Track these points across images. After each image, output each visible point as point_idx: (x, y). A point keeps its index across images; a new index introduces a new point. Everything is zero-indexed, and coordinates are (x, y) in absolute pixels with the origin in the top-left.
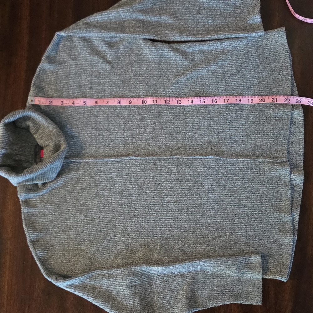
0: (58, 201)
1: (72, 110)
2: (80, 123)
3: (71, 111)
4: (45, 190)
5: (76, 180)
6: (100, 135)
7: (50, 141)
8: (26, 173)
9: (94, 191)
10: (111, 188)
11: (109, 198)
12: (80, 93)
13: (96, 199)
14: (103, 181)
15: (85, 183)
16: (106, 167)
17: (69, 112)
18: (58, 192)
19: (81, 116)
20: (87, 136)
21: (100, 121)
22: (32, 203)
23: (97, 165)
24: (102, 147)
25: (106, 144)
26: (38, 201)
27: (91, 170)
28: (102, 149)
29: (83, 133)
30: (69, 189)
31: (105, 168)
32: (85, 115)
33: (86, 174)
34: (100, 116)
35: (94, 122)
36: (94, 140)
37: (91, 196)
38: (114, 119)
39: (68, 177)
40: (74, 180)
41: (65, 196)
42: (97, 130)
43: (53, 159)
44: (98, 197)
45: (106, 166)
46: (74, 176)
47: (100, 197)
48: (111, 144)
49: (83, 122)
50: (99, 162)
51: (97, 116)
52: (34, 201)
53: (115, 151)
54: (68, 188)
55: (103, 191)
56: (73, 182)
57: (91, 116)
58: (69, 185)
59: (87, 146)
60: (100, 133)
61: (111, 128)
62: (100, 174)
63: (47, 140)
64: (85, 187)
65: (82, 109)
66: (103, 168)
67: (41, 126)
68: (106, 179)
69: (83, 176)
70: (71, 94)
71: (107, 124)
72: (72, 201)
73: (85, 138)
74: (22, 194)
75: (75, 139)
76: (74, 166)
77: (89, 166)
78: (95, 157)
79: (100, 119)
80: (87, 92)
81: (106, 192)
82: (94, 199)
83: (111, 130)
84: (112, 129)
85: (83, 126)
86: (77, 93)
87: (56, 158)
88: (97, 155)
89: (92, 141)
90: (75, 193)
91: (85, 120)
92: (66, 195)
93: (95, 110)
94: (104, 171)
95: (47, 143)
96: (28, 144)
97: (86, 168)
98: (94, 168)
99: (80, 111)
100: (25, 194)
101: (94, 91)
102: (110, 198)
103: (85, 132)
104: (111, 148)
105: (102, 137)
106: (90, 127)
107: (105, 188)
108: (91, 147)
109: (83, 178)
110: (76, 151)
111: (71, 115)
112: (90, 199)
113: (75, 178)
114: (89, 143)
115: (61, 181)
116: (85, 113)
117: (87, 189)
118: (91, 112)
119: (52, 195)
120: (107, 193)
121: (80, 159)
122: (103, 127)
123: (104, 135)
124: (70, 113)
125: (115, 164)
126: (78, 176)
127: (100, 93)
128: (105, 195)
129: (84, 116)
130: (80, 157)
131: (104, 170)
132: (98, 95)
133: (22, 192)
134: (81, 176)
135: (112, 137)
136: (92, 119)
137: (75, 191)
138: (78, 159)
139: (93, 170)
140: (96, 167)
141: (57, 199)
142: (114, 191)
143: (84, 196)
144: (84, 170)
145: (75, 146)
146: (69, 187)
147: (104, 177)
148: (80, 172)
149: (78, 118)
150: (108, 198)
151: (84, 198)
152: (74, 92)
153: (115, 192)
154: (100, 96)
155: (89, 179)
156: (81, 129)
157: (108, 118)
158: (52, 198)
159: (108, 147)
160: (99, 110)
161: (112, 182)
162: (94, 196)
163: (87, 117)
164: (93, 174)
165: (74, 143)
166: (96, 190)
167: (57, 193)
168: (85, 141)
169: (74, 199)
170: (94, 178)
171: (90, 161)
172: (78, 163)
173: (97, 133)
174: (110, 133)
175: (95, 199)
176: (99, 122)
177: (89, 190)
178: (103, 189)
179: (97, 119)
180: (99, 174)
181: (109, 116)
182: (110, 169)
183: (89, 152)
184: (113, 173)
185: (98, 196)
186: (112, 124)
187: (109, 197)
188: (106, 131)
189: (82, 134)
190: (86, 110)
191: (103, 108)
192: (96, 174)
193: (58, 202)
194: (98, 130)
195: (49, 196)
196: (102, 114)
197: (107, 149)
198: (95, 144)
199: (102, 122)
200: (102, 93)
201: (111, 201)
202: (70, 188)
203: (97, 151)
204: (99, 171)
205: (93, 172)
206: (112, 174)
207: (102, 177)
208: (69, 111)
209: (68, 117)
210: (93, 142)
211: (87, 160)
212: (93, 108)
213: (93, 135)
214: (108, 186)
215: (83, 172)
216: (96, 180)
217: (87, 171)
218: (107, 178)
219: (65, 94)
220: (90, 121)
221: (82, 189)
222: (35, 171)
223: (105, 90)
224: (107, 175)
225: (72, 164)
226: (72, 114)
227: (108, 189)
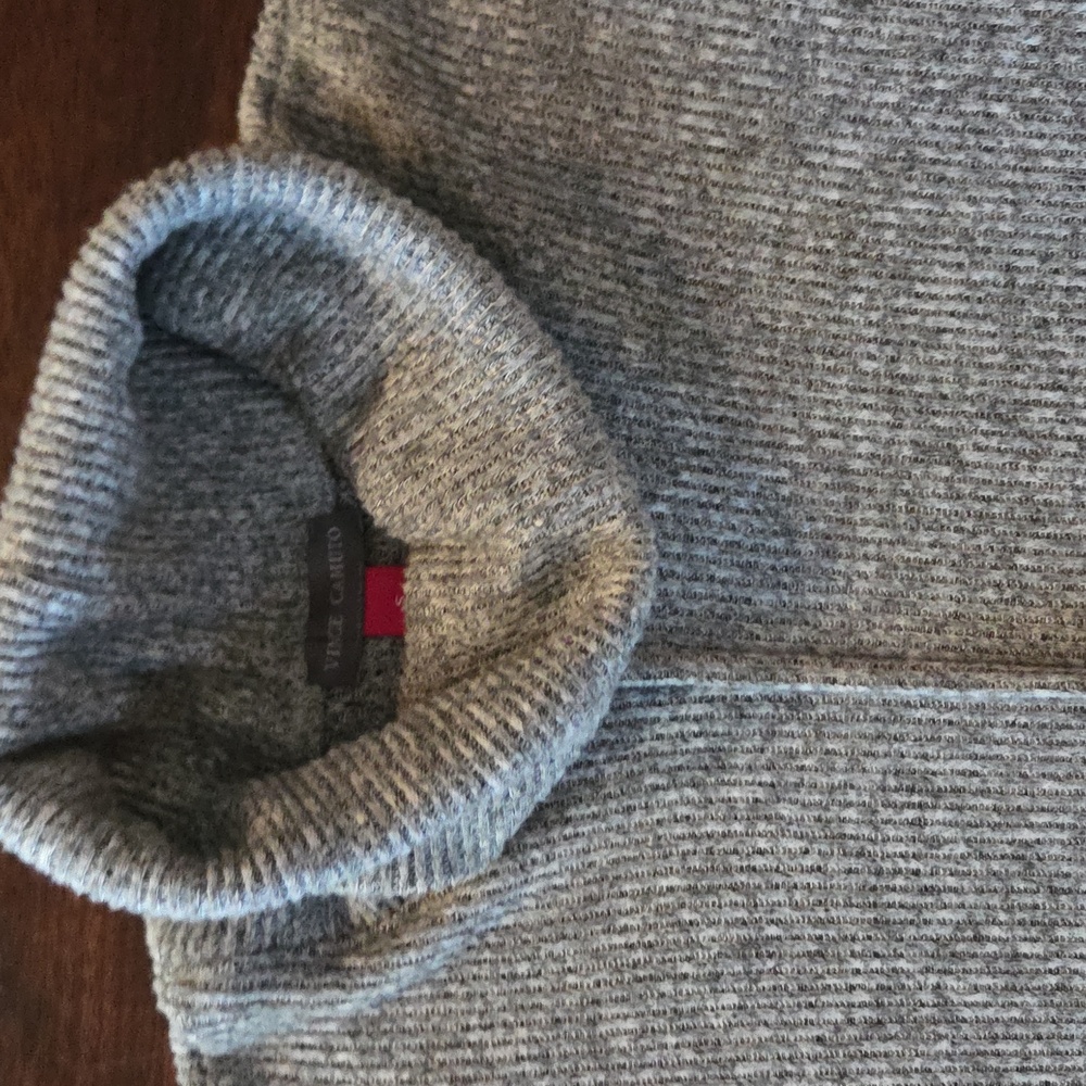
0: (523, 1051)
1: (669, 201)
2: (738, 330)
3: (662, 209)
4: (412, 955)
5: (695, 862)
6: (924, 454)
7: (500, 507)
8: (280, 861)
9: (860, 977)
10: (1025, 948)
11: (1001, 1046)
12: (750, 45)
13: (881, 1047)
14: (951, 881)
15: (780, 896)
16: (974, 757)
17: (645, 213)
18: (523, 968)
19: (752, 266)
20: (803, 459)
21: (930, 322)
22: (284, 1070)
23: (894, 729)
24: (942, 571)
25: (983, 540)
26: (341, 1057)
27: (838, 778)
28: (941, 590)
29: (769, 429)
30: (630, 947)
31: (967, 765)
32: (790, 258)
33: (785, 810)
34: (939, 272)
35: (872, 332)
36: (866, 501)
37: (836, 1016)
38: (1063, 309)
39: (620, 829)
40: (675, 863)
41: (590, 1012)
42: (896, 410)
43: (543, 711)
44: (893, 1029)
45: (979, 749)
46: (679, 830)
47: (914, 1029)
48: (1030, 544)
49: (765, 318)
50: (908, 704)
51: (902, 275)
52: (298, 1055)
53: (1067, 616)
54: (618, 940)
55: (950, 981)
56: (664, 883)
57: (846, 273)
58: (627, 904)
59: (807, 547)
60: (927, 437)
61: (1033, 394)
62: (919, 823)
63: (469, 489)
64: (772, 931)
65: (767, 202)
66: (946, 767)
67: (412, 339)
68: (977, 865)
69: (762, 826)
70: (666, 48)
71: (1001, 358)
72: (652, 1057)
73: (784, 473)
74: (202, 999)
75: (685, 476)
76: (676, 727)
77: (819, 735)
78: (884, 662)
79: (931, 306)
80: (823, 39)
81: (976, 989)
82: (858, 1041)
83: (1035, 414)
84: (1038, 403)
85: (772, 361)
86: (720, 40)
87: (566, 697)
88: (892, 641)
89: (851, 505)
90: (687, 987)
91: (793, 306)
92: (597, 1002)
93: (891, 217)
94: (957, 791)
95: (468, 518)
96: (249, 507)
97: (791, 754)
98: (869, 763)
99: (746, 214)
100: (231, 999)
101: (886, 30)
102: (1013, 1046)
103: (791, 423)
104: (1032, 579)
105: (946, 471)
106: (834, 371)
107: (961, 947)
108: (841, 565)
109: (762, 844)
110: (699, 588)
111: (656, 243)
112: (820, 1040)
113: (688, 846)
114: (821, 525)
115: (554, 866)
116: (795, 239)
117: (799, 948)
118: (850, 236)
119: (469, 997)
120: (980, 997)
121: (742, 666)
122: (962, 381)
123: (970, 456)
124: (647, 229)
125: (1066, 735)
126: (710, 827)
127: (940, 56)
128: (967, 1013)
129: (780, 264)
130: (738, 652)
131: (960, 782)
132: (922, 77)
133: (204, 974)
134: (738, 827)
135: (1038, 478)
136: (859, 299)
137: (686, 968)
138: (720, 668)
139: (859, 780)
140: (881, 748)
141: (522, 1033)
142: (1053, 980)
143: (772, 1017)
144: (767, 777)
145: (689, 539)
146: (624, 930)
147: (961, 849)
148: (735, 793)
149: (725, 281)
150: (995, 1039)
151: (764, 1033)
152: (699, 29)
153: (1060, 988)
154: (940, 85)
155: (808, 862)
156: (751, 384)
157: (1012, 300)
158: (468, 1029)
159: (997, 576)
160: (922, 221)
161: (1028, 900)
162: (858, 1015)
163: (810, 275)
164: (851, 813)
165: (679, 521)
166: (876, 964)
167: (514, 977)
168: (788, 500)
169: (671, 1040)
170: (860, 854)
171: (829, 700)
172: (711, 701)
173: (905, 435)
174: (1028, 446)
175: (867, 1047)
176: (919, 329)
177: (810, 955)
178: (945, 954)
179: (902, 302)
180: (910, 814)
181: (1022, 280)
182: (1014, 772)
183: (821, 608)
184: (1045, 818)
185: (901, 1021)
186: (1044, 355)
187: (999, 1030)
188: (984, 425)
189: (760, 435)
190: (802, 207)
191: (972, 201)
192: (885, 814)
193: (528, 1067)
194: (907, 404)
195: (441, 1006)
196: (950, 257)
197: (990, 594)
198: (882, 534)
199: (947, 338)
200: (969, 54)
201: (1021, 1070)
202: (634, 938)
203: (890, 603)
204: (911, 790)
205: (852, 796)
206: (1031, 826)
207: (935, 843)
208: (641, 202)
209: (632, 260)
210: (857, 516)
211: (805, 688)
212: (872, 200)
213: (864, 448)
214: (995, 932)
215: (761, 794)
216: (879, 873)
217: (798, 786)
218: (982, 856)
219: (603, 35)
220: (838, 320)
221: (747, 949)
222: (369, 834)
223: (993, 30)
224: (988, 834)
225: (653, 713)
226: (671, 234)
227: (996, 957)
